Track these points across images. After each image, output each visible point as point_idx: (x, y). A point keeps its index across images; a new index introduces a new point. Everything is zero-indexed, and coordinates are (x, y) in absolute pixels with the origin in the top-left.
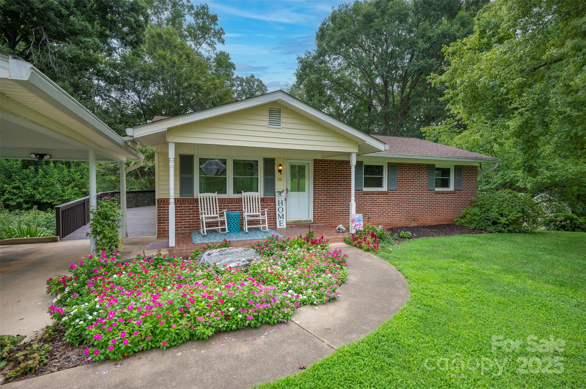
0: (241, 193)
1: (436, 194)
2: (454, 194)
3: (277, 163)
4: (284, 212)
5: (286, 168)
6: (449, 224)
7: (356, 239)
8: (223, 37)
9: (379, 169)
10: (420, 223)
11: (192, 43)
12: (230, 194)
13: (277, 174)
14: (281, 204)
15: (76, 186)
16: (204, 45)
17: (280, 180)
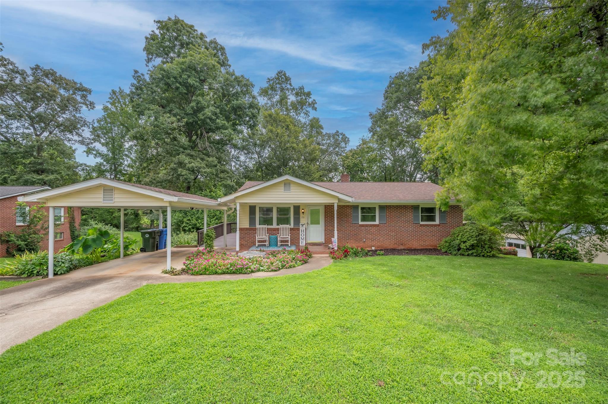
0: (280, 225)
1: (421, 226)
2: (439, 226)
3: (301, 209)
4: (305, 237)
5: (307, 211)
6: (434, 249)
8: (315, 106)
9: (370, 210)
10: (407, 247)
11: (294, 114)
12: (274, 226)
13: (301, 215)
14: (303, 232)
15: (217, 219)
16: (302, 115)
17: (303, 218)
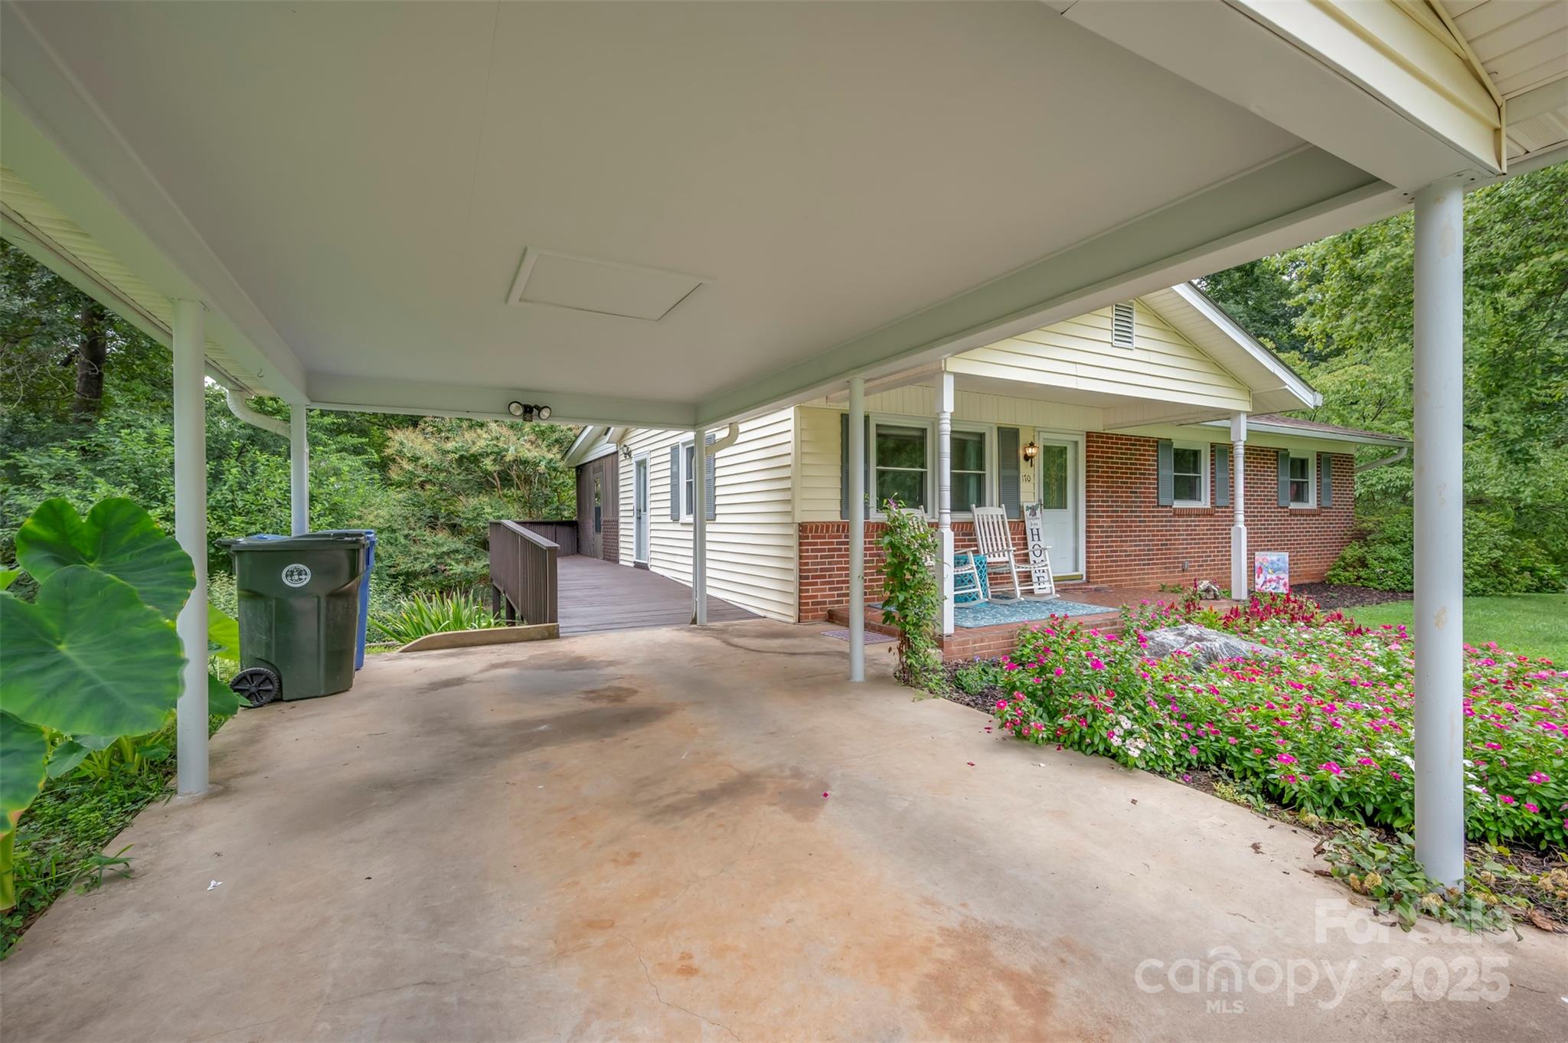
1: (1290, 516)
2: (1319, 515)
6: (1312, 584)
12: (936, 512)
13: (1024, 465)
14: (1036, 537)
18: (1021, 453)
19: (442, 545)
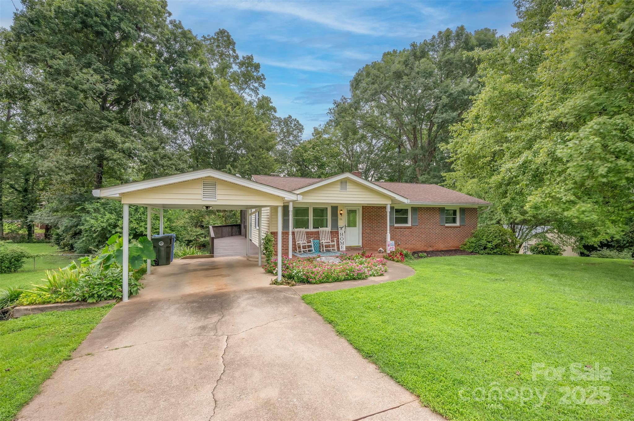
0: (318, 228)
1: (446, 228)
3: (339, 209)
4: (344, 241)
5: (344, 212)
6: (456, 250)
7: (391, 256)
8: (264, 82)
9: (405, 211)
10: (435, 248)
11: (235, 87)
12: (311, 229)
13: (339, 216)
16: (247, 91)
17: (341, 219)
18: (339, 212)
19: (198, 232)
